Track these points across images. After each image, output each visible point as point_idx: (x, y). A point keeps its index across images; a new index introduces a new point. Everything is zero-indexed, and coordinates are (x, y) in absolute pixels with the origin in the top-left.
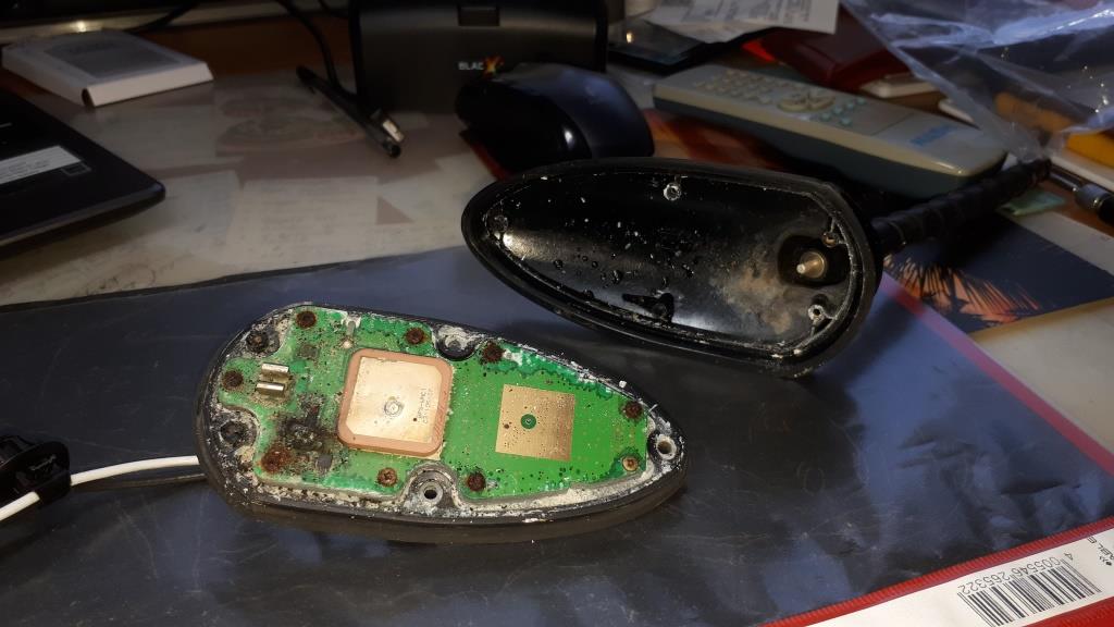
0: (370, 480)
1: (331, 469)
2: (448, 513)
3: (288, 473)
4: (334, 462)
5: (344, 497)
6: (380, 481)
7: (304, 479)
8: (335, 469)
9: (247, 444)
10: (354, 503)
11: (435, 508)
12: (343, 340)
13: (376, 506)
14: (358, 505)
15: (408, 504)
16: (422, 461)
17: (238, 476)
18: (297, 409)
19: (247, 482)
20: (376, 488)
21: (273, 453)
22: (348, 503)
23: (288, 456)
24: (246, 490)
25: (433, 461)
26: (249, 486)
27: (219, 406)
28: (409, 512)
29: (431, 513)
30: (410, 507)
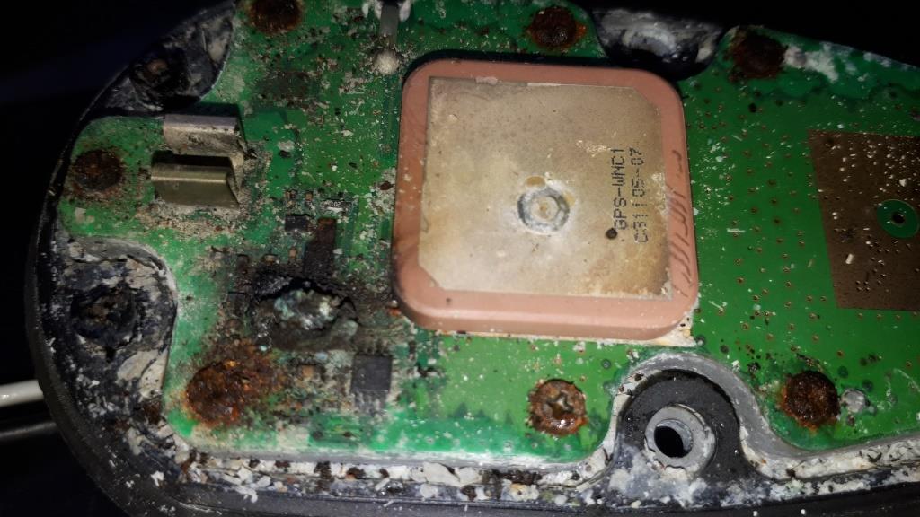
0: (509, 421)
1: (391, 398)
2: (738, 495)
3: (269, 424)
4: (397, 378)
5: (439, 475)
6: (537, 422)
7: (317, 436)
8: (406, 397)
9: (149, 345)
10: (469, 490)
11: (700, 485)
12: (375, 52)
13: (529, 494)
14: (481, 496)
15: (621, 480)
16: (645, 353)
17: (134, 439)
18: (274, 237)
19: (158, 453)
20: (529, 443)
21: (220, 367)
22: (450, 490)
23: (261, 369)
24: (158, 476)
25: (675, 349)
26: (166, 465)
27: (73, 251)
28: (629, 503)
29: (691, 501)
30: (629, 488)
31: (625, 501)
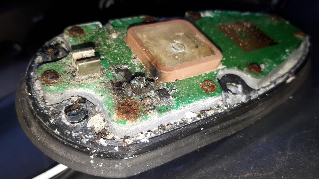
2: (253, 96)
3: (146, 114)
4: (170, 93)
5: (190, 115)
6: (207, 91)
7: (160, 112)
8: (174, 97)
9: (93, 115)
11: (245, 96)
12: (110, 34)
13: (212, 112)
15: (229, 101)
16: (217, 71)
19: (113, 142)
22: (195, 118)
25: (222, 69)
26: (117, 144)
28: (234, 106)
29: (245, 100)
30: (232, 102)
31: (232, 106)
